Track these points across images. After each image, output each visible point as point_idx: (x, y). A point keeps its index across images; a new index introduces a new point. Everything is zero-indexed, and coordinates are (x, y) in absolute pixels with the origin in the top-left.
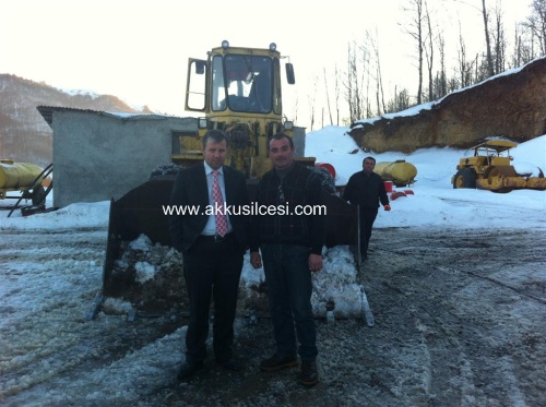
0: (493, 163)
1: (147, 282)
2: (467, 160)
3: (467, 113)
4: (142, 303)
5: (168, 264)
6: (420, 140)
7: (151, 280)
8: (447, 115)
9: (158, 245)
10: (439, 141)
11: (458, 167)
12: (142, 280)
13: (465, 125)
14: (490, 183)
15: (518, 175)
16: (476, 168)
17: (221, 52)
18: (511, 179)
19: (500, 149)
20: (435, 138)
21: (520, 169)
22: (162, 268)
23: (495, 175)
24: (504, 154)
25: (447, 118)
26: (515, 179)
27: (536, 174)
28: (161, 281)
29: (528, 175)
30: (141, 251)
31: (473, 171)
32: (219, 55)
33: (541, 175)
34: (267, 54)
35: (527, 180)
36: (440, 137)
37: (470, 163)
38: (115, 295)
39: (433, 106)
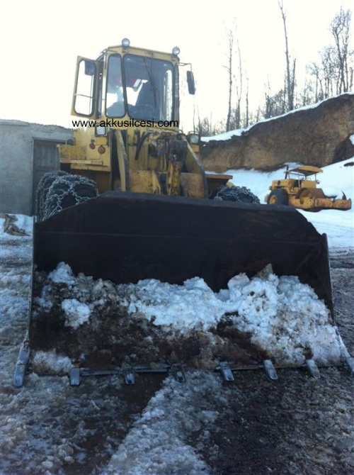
0: (303, 185)
1: (81, 326)
2: (279, 182)
3: (271, 141)
4: (82, 356)
5: (102, 302)
6: (230, 162)
7: (85, 323)
8: (254, 142)
9: (81, 276)
10: (246, 164)
11: (271, 188)
12: (75, 325)
13: (268, 151)
14: (302, 202)
15: (326, 197)
16: (288, 189)
17: (120, 51)
18: (320, 200)
19: (308, 173)
20: (243, 161)
21: (327, 192)
22: (96, 307)
23: (305, 196)
24: (312, 178)
25: (253, 144)
26: (324, 200)
27: (340, 197)
28: (97, 324)
29: (334, 197)
30: (64, 285)
31: (285, 192)
32: (116, 55)
33: (344, 197)
34: (168, 58)
35: (334, 202)
36: (247, 160)
37: (281, 184)
38: (46, 348)
39: (243, 133)
